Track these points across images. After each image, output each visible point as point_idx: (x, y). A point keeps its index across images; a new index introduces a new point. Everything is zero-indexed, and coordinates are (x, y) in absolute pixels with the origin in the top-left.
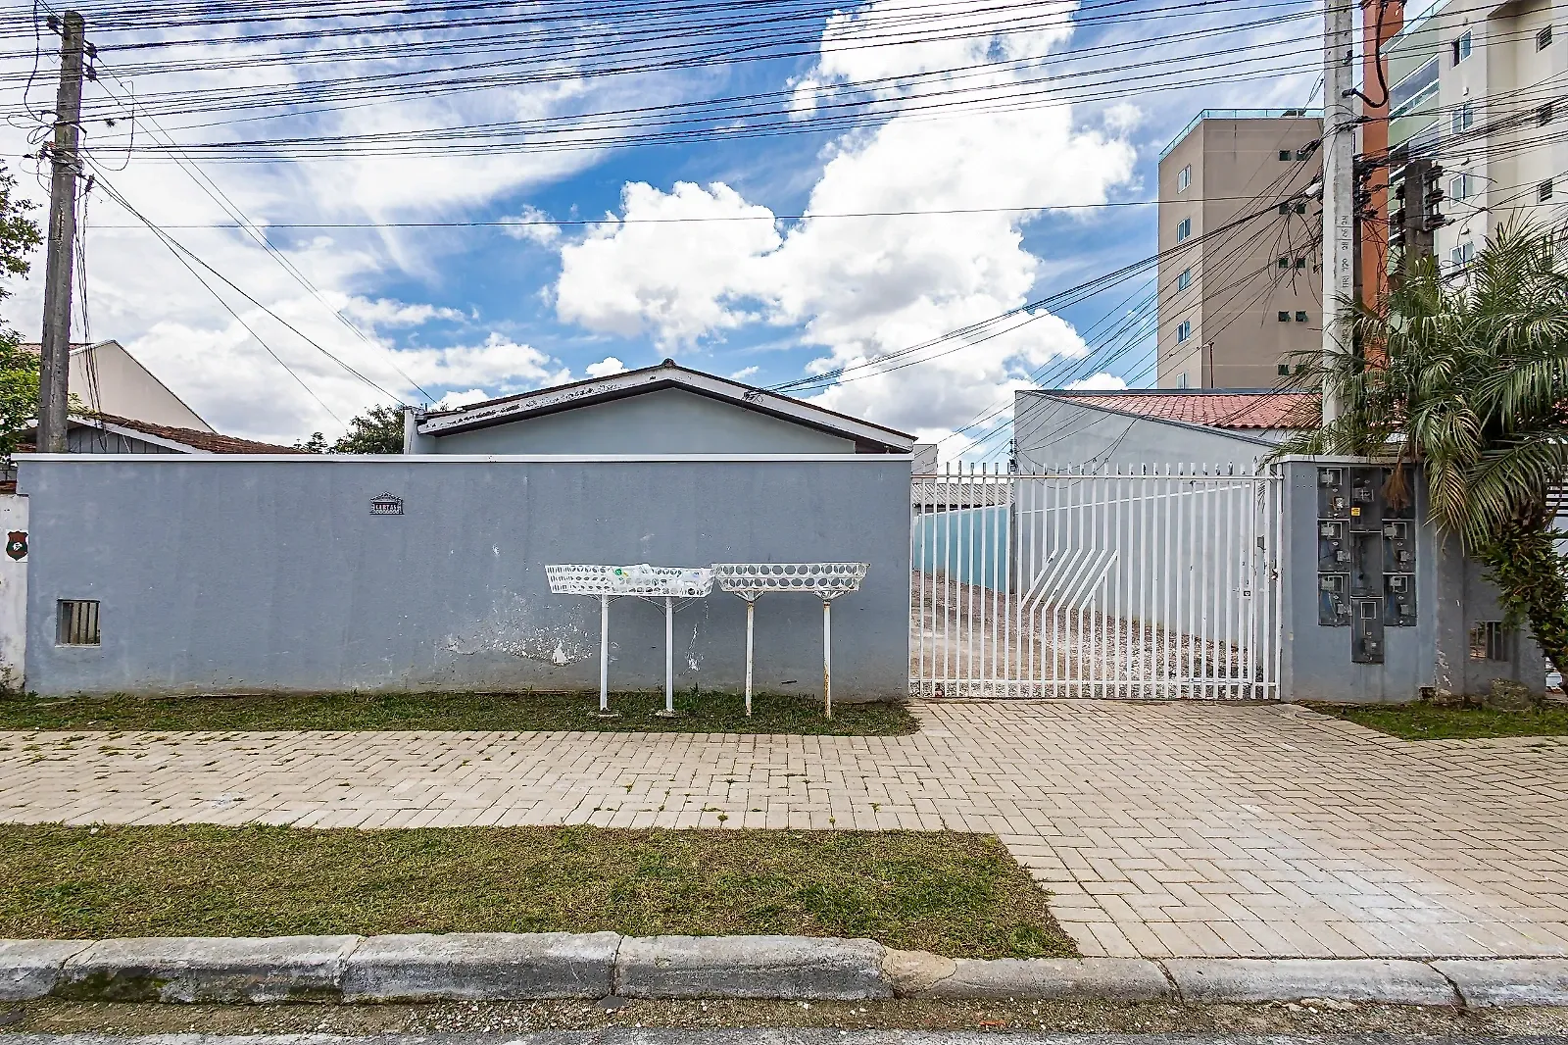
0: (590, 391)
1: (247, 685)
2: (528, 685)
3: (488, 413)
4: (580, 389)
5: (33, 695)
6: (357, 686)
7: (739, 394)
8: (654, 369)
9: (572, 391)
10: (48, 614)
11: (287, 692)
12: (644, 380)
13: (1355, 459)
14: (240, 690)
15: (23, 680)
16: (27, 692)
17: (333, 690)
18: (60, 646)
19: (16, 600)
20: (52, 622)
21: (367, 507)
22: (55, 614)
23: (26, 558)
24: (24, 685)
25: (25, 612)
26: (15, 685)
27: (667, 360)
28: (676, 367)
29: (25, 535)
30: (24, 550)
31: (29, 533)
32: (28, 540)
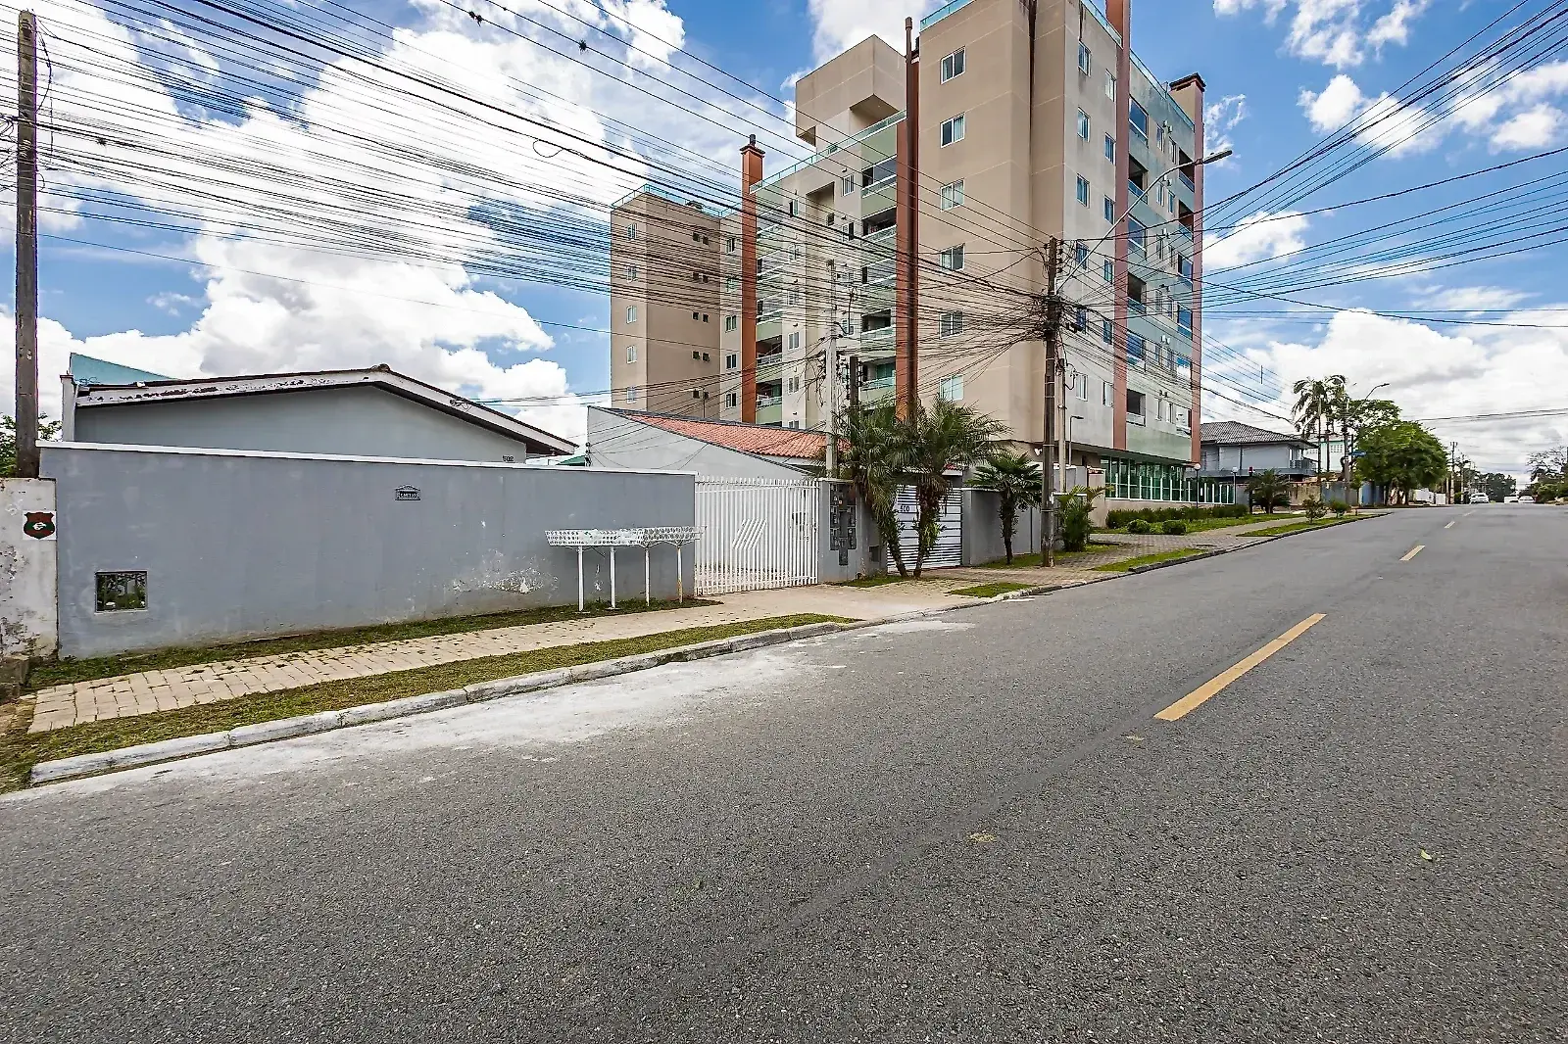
0: (300, 383)
1: (297, 628)
2: (505, 607)
3: (177, 392)
4: (289, 380)
5: (68, 660)
6: (388, 620)
7: (446, 401)
9: (281, 381)
10: (85, 585)
12: (358, 379)
13: (835, 480)
14: (290, 633)
15: (54, 647)
16: (61, 658)
17: (369, 624)
18: (101, 613)
19: (41, 576)
20: (90, 594)
21: (393, 495)
22: (94, 587)
23: (53, 537)
24: (56, 651)
25: (54, 586)
26: (43, 653)
27: (383, 366)
28: (389, 371)
29: (51, 515)
30: (49, 529)
31: (54, 513)
32: (54, 520)
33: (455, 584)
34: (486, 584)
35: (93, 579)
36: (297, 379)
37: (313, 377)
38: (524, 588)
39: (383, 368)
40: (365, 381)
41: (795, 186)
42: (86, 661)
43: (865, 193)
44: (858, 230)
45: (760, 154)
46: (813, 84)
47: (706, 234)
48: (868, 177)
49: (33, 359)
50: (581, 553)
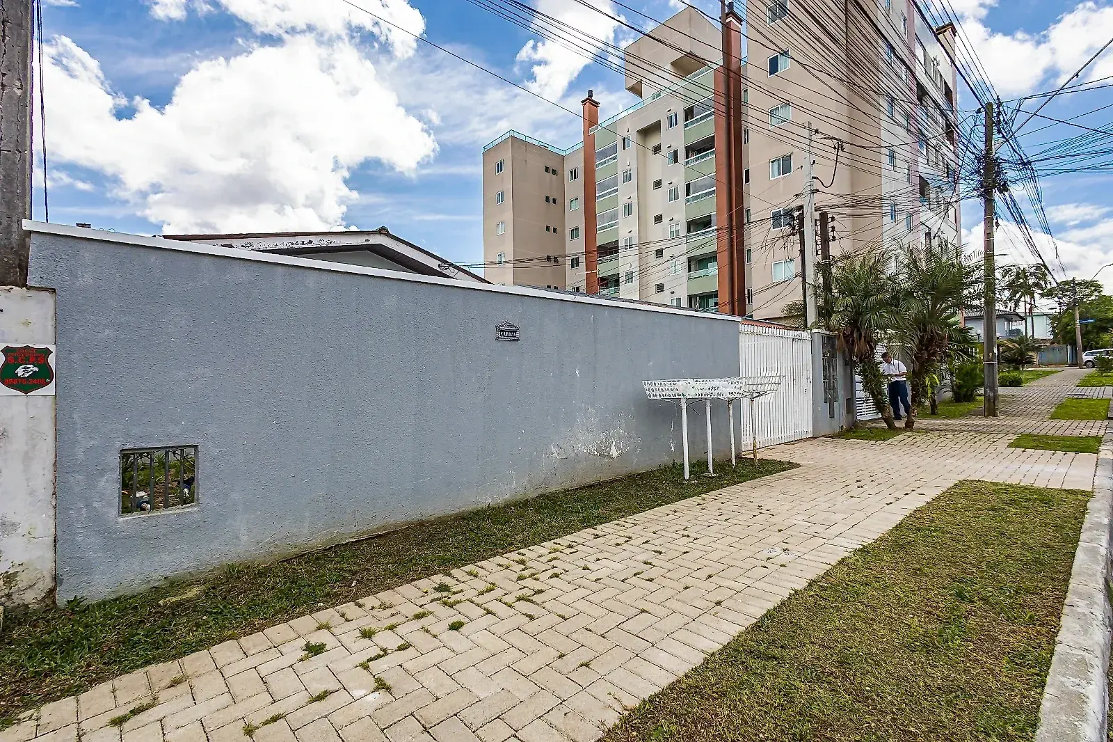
0: (310, 242)
2: (598, 476)
4: (300, 239)
5: (73, 605)
6: (490, 501)
7: (435, 265)
8: (368, 233)
9: (293, 240)
11: (432, 518)
12: (360, 241)
15: (49, 584)
16: (62, 599)
17: (471, 508)
18: (128, 518)
19: (27, 458)
20: (110, 485)
21: (493, 333)
22: (116, 475)
23: (50, 389)
24: (52, 591)
25: (50, 476)
26: (30, 597)
27: (383, 228)
28: (388, 235)
29: (48, 352)
30: (43, 377)
31: (52, 348)
32: (52, 360)
33: (553, 450)
34: (581, 448)
35: (115, 461)
36: (306, 239)
37: (320, 237)
38: (614, 452)
39: (382, 231)
40: (367, 243)
41: (628, 125)
42: (102, 605)
43: (686, 126)
44: (682, 154)
45: (596, 104)
46: (639, 48)
47: (553, 167)
48: (689, 113)
49: (25, 93)
50: (684, 406)
